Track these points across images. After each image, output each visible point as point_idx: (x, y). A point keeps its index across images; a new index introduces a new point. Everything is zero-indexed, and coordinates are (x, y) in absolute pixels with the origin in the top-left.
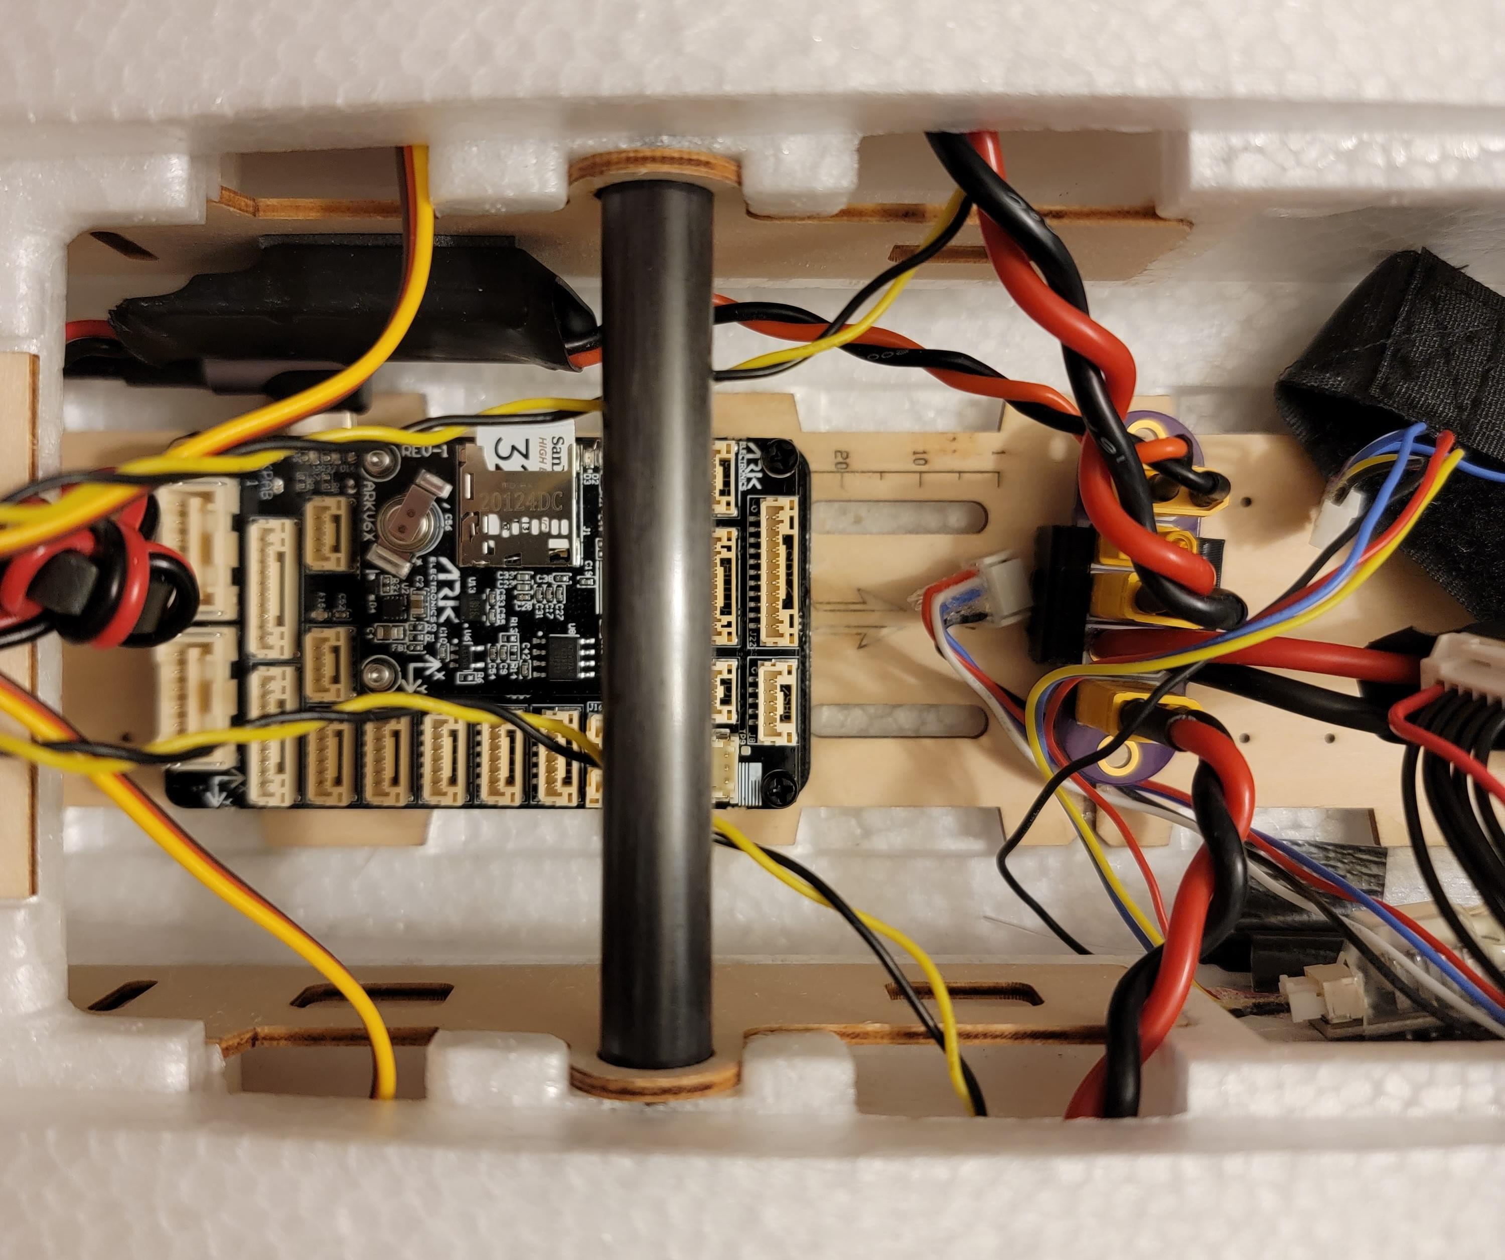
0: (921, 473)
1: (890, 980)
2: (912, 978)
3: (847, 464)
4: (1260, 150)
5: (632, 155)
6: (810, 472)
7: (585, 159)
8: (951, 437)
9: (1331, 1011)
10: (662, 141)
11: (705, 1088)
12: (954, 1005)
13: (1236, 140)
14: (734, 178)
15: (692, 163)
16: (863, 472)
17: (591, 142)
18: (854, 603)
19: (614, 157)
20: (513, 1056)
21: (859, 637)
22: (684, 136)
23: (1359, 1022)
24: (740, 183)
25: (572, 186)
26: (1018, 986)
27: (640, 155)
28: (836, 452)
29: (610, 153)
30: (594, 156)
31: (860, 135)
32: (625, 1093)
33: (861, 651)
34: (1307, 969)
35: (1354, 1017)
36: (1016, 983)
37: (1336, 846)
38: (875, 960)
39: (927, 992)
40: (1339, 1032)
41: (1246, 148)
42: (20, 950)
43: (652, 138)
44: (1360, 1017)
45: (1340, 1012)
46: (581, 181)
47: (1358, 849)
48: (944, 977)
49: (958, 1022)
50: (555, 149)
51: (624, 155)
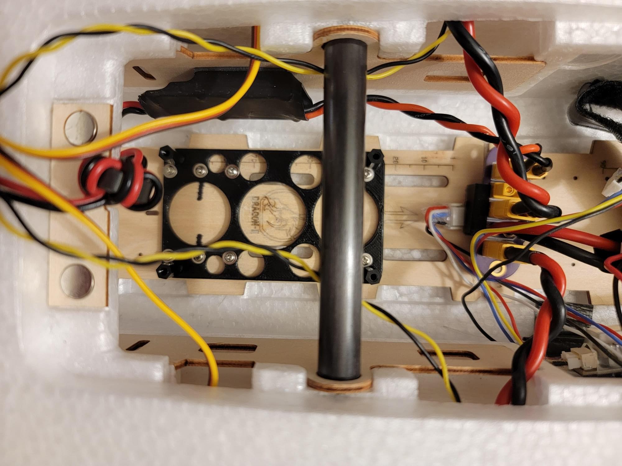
0: (424, 165)
1: (418, 349)
2: (426, 348)
3: (397, 162)
4: (583, 29)
5: (339, 27)
6: (384, 164)
7: (321, 30)
8: (435, 152)
9: (584, 365)
10: (350, 23)
11: (360, 389)
12: (446, 359)
13: (574, 25)
14: (377, 38)
15: (363, 31)
16: (403, 165)
17: (323, 24)
18: (399, 212)
19: (332, 29)
20: (286, 374)
21: (401, 224)
22: (358, 21)
23: (595, 369)
24: (379, 40)
25: (315, 42)
26: (466, 352)
27: (342, 27)
28: (393, 157)
29: (330, 27)
30: (324, 29)
31: (427, 22)
32: (329, 389)
33: (402, 230)
34: (572, 349)
35: (593, 368)
36: (466, 351)
37: (574, 304)
38: (410, 341)
39: (434, 353)
40: (588, 373)
41: (577, 29)
42: (102, 327)
43: (346, 22)
44: (595, 367)
45: (587, 366)
46: (319, 39)
47: (582, 305)
48: (441, 348)
49: (448, 365)
50: (309, 27)
51: (336, 28)
